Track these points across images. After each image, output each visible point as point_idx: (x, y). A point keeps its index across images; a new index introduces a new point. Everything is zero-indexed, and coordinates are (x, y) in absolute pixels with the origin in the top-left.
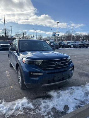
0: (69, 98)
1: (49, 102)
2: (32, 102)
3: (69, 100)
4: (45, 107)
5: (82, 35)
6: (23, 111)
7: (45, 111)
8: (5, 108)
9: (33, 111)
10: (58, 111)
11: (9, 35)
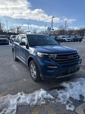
0: (81, 88)
1: (65, 92)
2: (50, 93)
3: (81, 90)
4: (62, 97)
5: (74, 30)
6: (45, 101)
7: (64, 101)
8: (27, 99)
9: (53, 101)
10: (75, 100)
11: (4, 29)
